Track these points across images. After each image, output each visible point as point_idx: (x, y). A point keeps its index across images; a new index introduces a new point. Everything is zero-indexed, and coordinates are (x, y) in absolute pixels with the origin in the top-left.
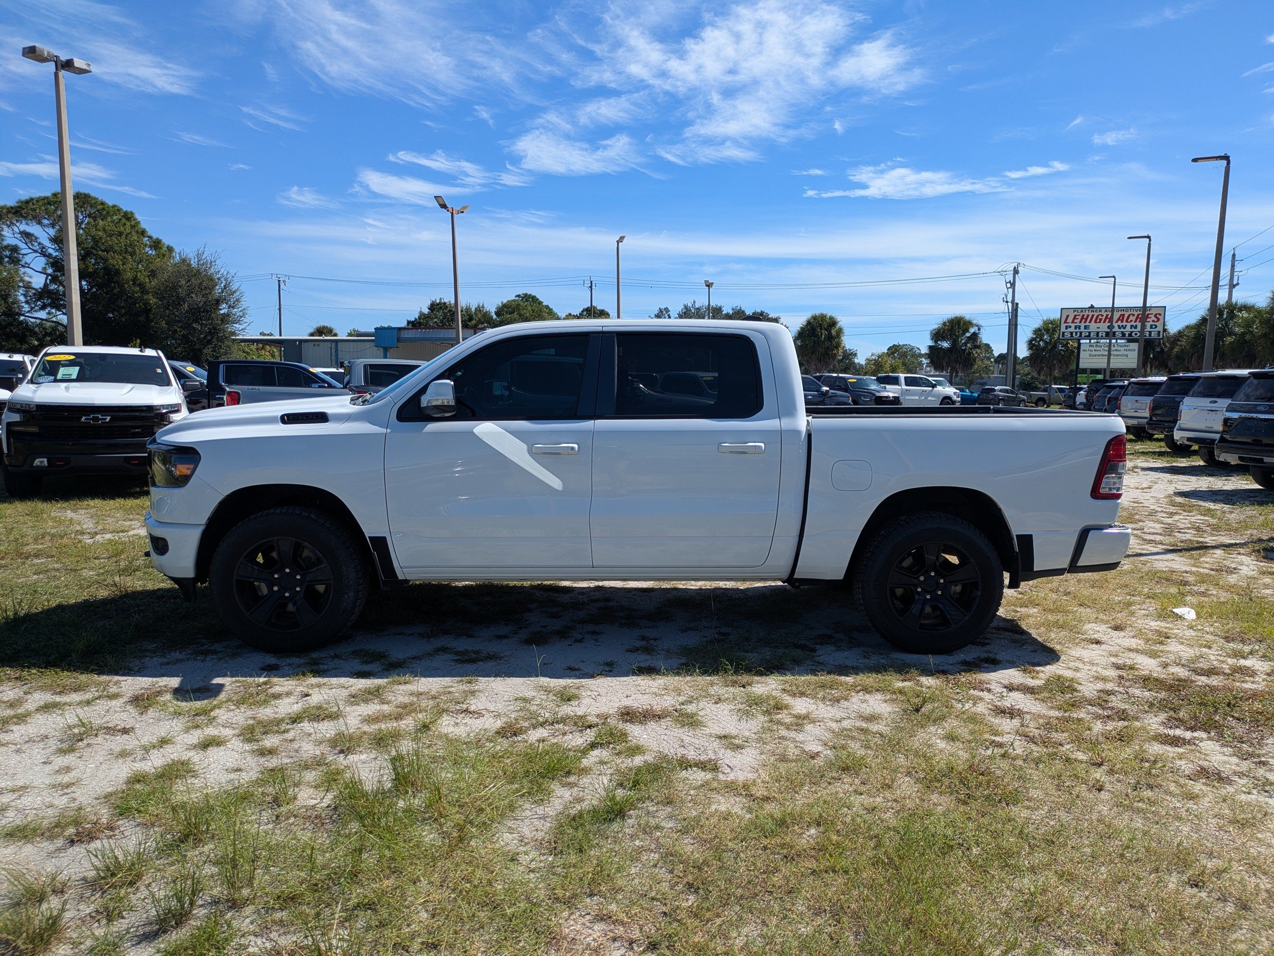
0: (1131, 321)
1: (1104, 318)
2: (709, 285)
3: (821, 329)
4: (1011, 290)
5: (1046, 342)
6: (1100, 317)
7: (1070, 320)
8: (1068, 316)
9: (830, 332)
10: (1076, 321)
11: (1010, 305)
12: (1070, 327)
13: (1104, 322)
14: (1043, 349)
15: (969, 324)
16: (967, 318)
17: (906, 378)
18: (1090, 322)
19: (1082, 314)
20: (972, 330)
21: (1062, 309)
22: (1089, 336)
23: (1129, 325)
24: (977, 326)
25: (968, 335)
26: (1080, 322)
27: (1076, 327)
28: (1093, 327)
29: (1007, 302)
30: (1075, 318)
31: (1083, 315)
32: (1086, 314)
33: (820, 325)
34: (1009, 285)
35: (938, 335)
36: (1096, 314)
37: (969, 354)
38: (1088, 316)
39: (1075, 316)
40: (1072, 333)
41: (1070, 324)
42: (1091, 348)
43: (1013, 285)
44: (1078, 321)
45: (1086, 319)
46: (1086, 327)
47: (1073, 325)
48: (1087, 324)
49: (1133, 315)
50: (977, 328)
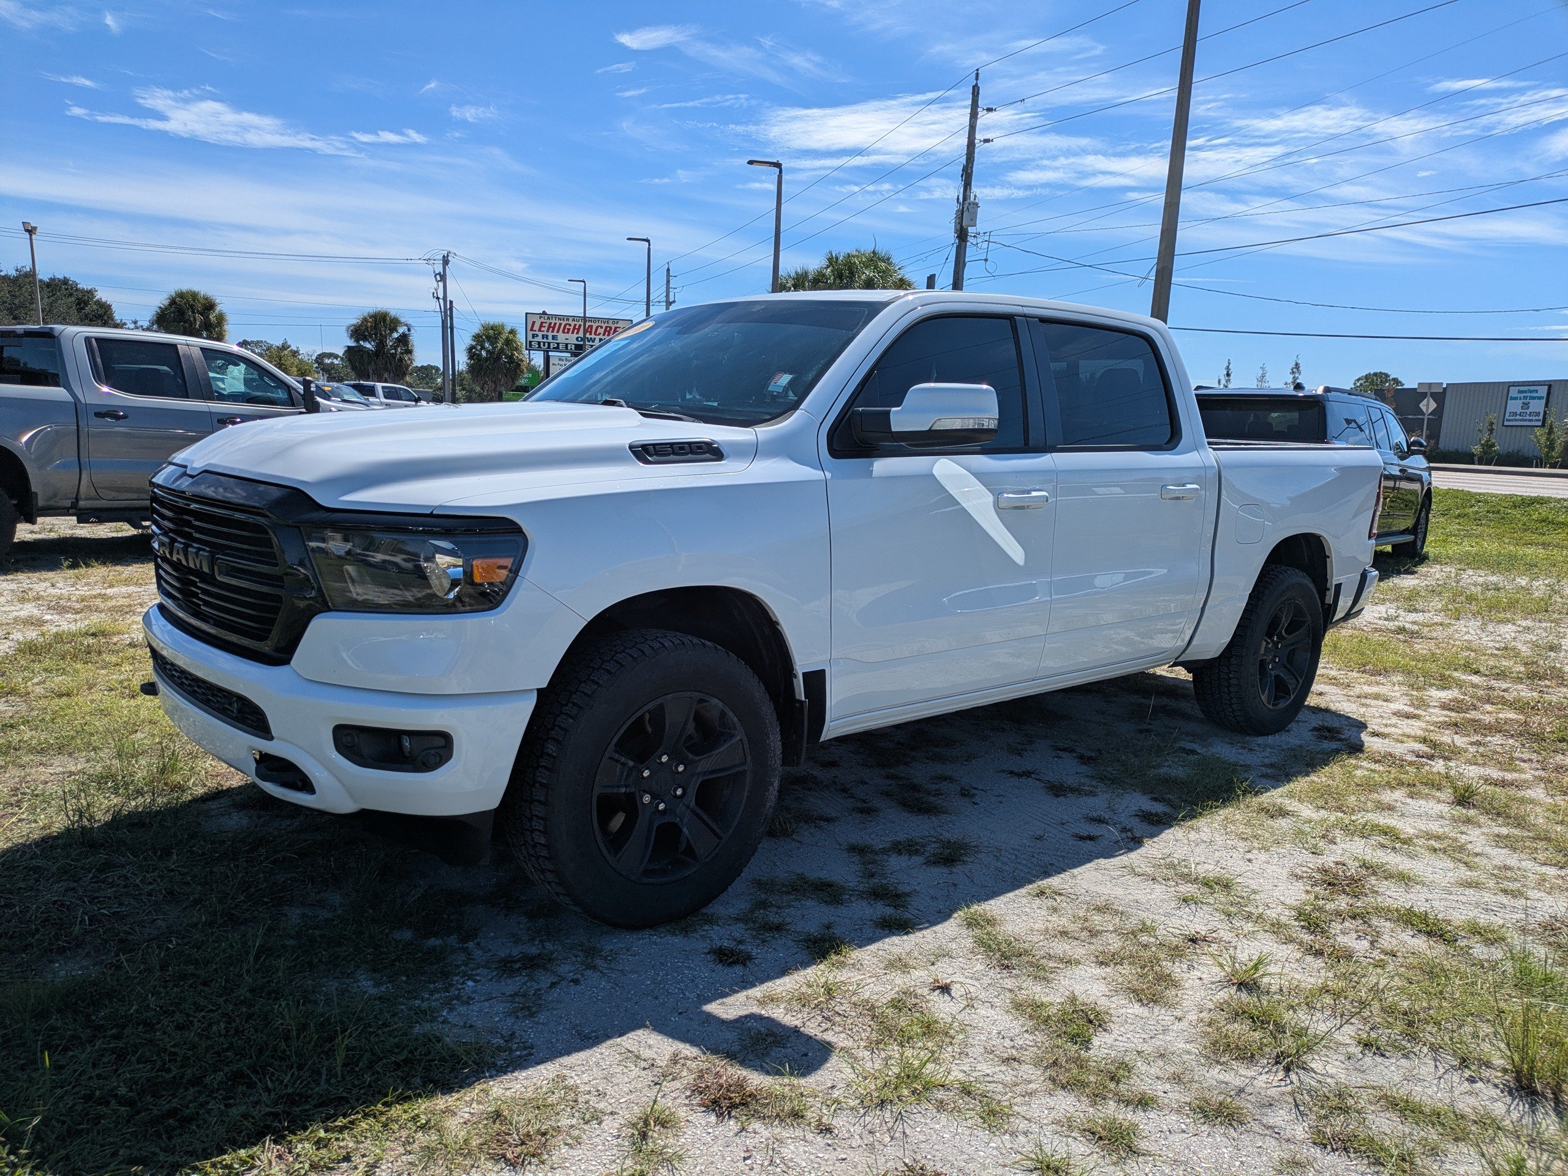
0: (600, 334)
1: (572, 328)
2: (31, 231)
3: (193, 312)
4: (441, 284)
5: (488, 352)
6: (568, 327)
7: (536, 327)
8: (534, 323)
9: (208, 317)
10: (543, 329)
11: (441, 301)
12: (537, 336)
13: (573, 333)
14: (486, 359)
15: (394, 323)
16: (393, 313)
17: (383, 388)
18: (558, 332)
19: (548, 321)
20: (402, 330)
21: (527, 314)
22: (558, 347)
23: (597, 338)
24: (406, 325)
25: (395, 335)
26: (548, 331)
27: (543, 337)
28: (562, 338)
29: (438, 298)
30: (541, 326)
31: (550, 323)
32: (553, 322)
33: (192, 306)
34: (438, 278)
35: (358, 332)
36: (564, 323)
37: (401, 360)
38: (555, 324)
39: (542, 323)
40: (539, 343)
41: (537, 333)
42: (561, 363)
43: (443, 277)
44: (544, 329)
45: (554, 328)
46: (554, 337)
47: (540, 334)
48: (555, 333)
49: (602, 327)
50: (405, 328)
